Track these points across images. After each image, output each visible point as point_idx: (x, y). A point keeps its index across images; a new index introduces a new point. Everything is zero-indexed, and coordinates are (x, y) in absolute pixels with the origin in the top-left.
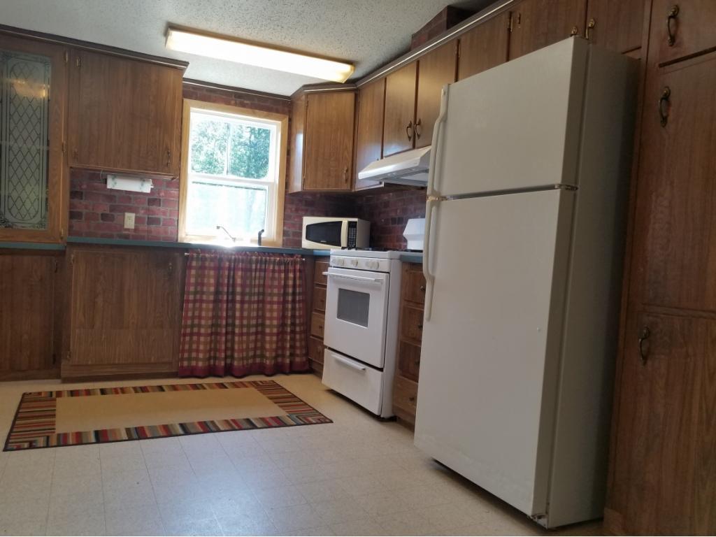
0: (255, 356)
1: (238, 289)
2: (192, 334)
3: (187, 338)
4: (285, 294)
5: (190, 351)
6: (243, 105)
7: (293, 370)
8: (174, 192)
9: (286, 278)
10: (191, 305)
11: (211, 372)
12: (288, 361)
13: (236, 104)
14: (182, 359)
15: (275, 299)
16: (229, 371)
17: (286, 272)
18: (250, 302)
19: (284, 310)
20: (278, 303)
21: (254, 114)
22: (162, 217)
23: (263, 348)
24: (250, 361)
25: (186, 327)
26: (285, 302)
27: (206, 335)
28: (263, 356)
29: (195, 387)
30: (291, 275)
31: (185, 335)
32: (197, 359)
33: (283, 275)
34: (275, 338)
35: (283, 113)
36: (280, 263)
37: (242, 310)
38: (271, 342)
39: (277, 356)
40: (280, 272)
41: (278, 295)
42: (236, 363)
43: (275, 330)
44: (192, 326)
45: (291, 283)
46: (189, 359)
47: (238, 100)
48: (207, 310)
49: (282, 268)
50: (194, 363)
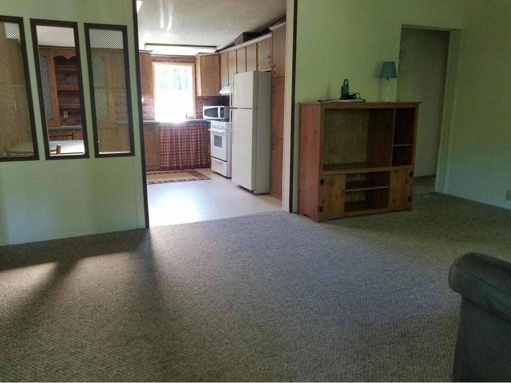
0: (187, 162)
1: (179, 137)
2: (164, 155)
3: (162, 157)
4: (197, 138)
5: (163, 161)
6: (176, 62)
7: (202, 167)
8: (152, 100)
9: (197, 132)
10: (162, 144)
11: (171, 168)
12: (200, 163)
13: (172, 62)
14: (161, 164)
15: (193, 140)
16: (178, 168)
17: (197, 129)
18: (184, 142)
19: (197, 144)
20: (194, 141)
21: (180, 64)
22: (148, 111)
23: (190, 159)
24: (186, 164)
25: (161, 152)
26: (197, 141)
27: (169, 155)
28: (190, 162)
29: (166, 173)
30: (199, 131)
31: (161, 155)
32: (166, 164)
33: (195, 131)
34: (194, 155)
35: (192, 63)
36: (194, 126)
37: (181, 145)
38: (193, 156)
39: (195, 162)
40: (194, 130)
41: (194, 138)
42: (180, 165)
43: (194, 152)
44: (163, 152)
45: (199, 133)
46: (163, 164)
47: (173, 60)
48: (168, 146)
49: (195, 128)
50: (165, 165)
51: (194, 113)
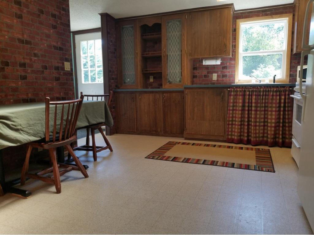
0: (263, 137)
1: (253, 105)
2: (232, 124)
3: (230, 126)
4: (280, 107)
5: (232, 131)
6: (267, 15)
8: (233, 62)
9: (280, 99)
10: (231, 112)
11: (240, 141)
12: (281, 141)
13: (262, 16)
14: (228, 135)
15: (274, 109)
16: (248, 142)
17: (280, 96)
18: (260, 111)
19: (279, 114)
20: (276, 111)
21: (273, 18)
22: (228, 74)
23: (267, 133)
24: (261, 139)
25: (229, 121)
26: (280, 111)
27: (238, 125)
28: (267, 137)
29: (229, 147)
30: (283, 97)
31: (229, 124)
32: (234, 135)
33: (278, 97)
34: (273, 129)
35: (290, 12)
36: (276, 91)
37: (256, 114)
38: (271, 131)
40: (276, 95)
41: (276, 107)
43: (273, 125)
44: (232, 121)
45: (282, 101)
46: (231, 135)
47: (264, 13)
48: (239, 114)
49: (278, 93)
50: (233, 137)
51: (287, 76)
